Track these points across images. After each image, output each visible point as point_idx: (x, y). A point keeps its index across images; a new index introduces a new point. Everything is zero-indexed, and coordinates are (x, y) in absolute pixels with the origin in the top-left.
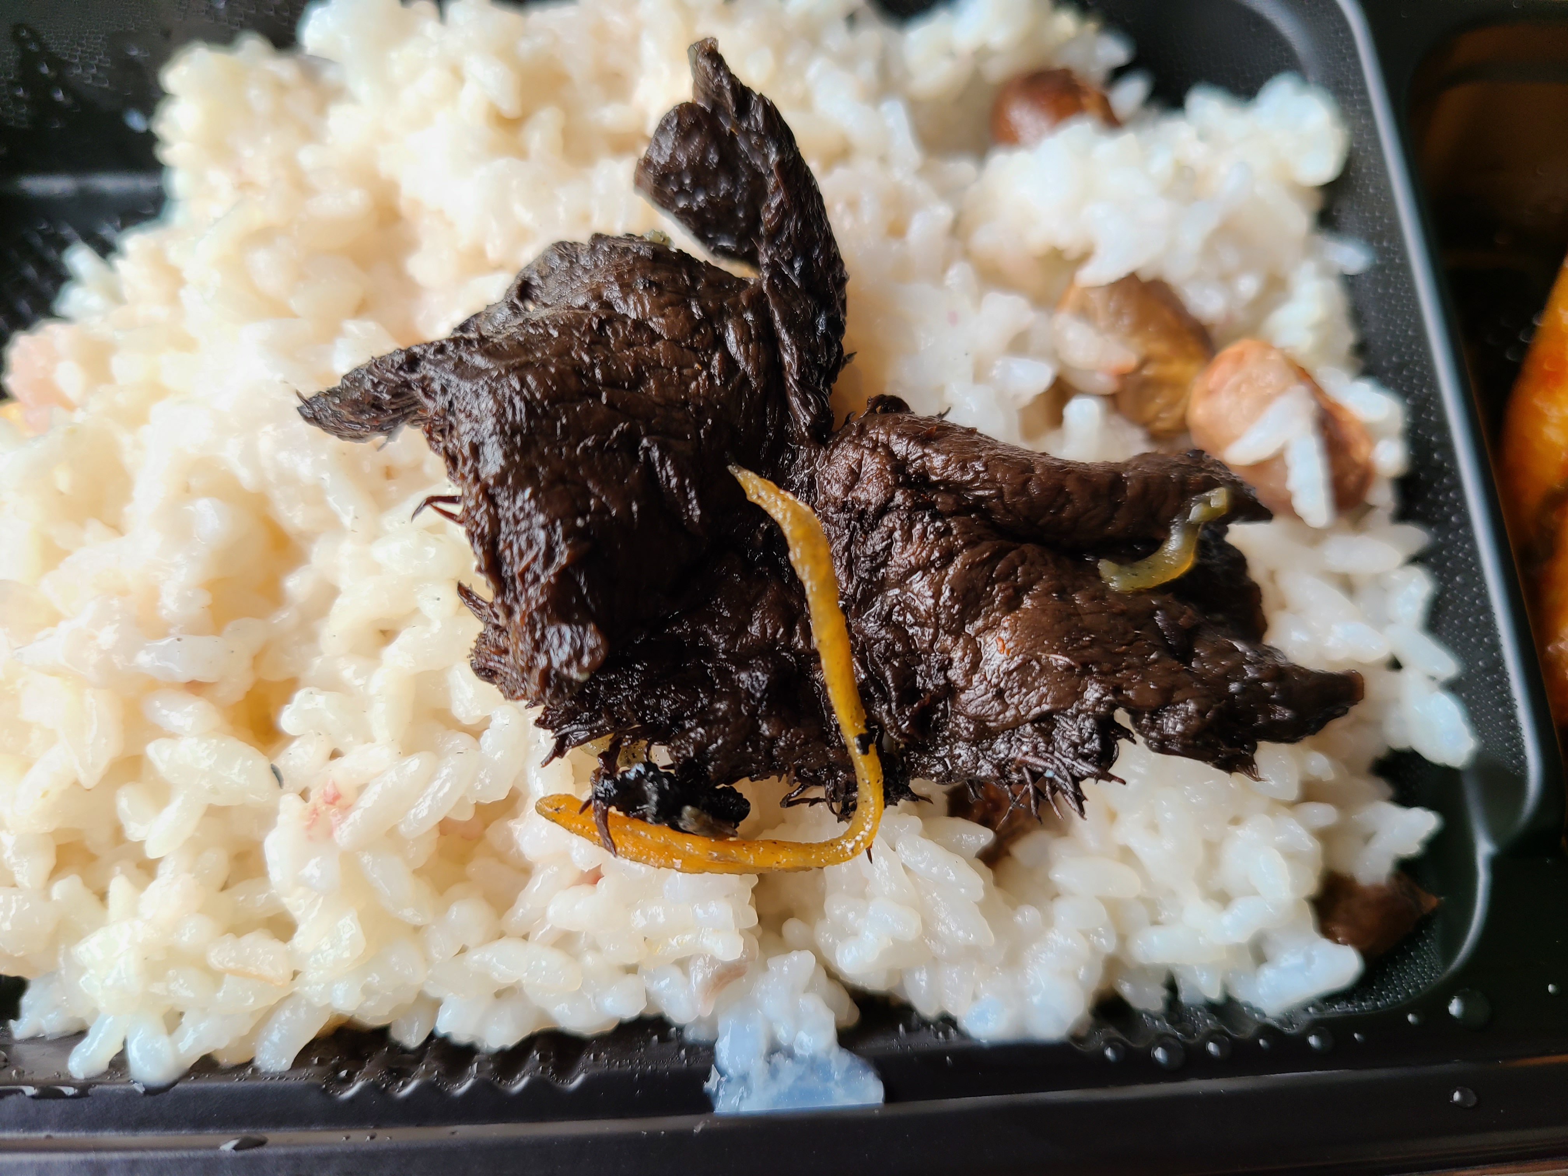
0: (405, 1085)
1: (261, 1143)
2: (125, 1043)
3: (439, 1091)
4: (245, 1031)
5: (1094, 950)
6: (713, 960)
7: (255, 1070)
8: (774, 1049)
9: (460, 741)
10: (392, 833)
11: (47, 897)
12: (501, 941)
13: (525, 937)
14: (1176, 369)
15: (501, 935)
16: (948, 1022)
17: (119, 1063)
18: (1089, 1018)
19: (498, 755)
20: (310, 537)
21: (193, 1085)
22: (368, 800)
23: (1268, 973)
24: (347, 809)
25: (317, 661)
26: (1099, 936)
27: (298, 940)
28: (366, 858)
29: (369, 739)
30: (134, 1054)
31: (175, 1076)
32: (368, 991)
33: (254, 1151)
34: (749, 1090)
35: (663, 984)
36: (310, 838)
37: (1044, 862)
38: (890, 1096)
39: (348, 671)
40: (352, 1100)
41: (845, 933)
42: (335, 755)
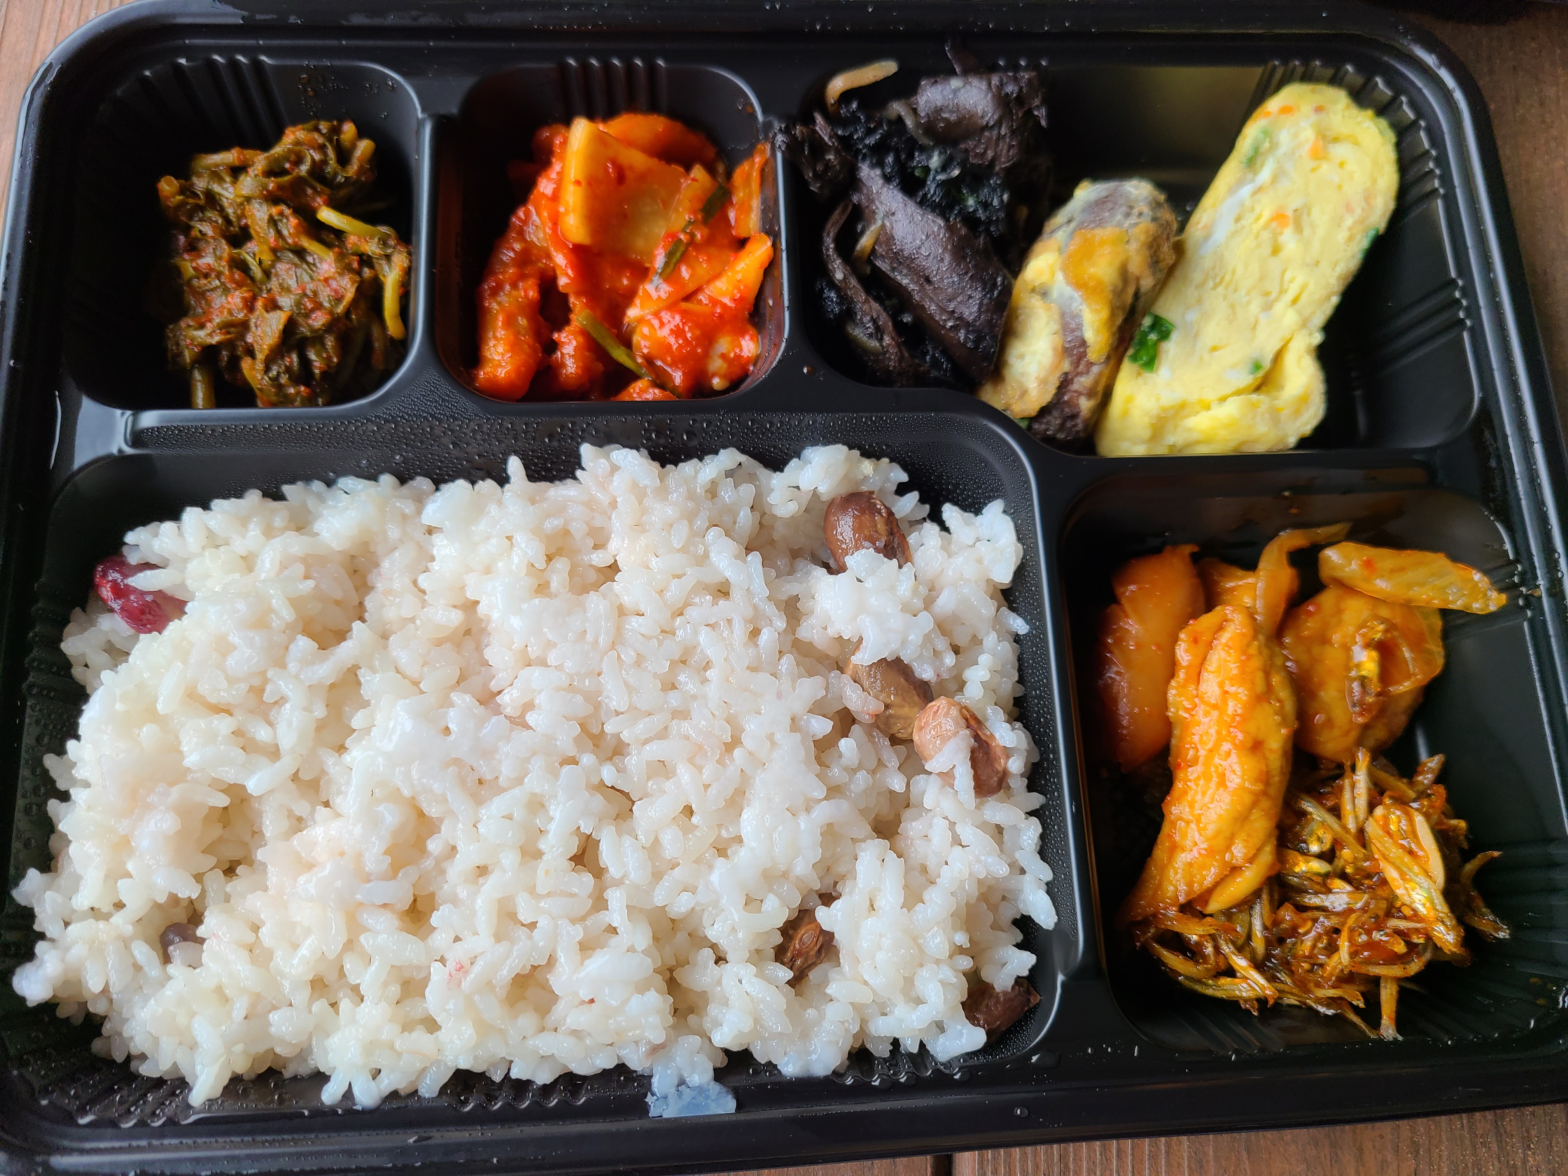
0: (495, 1104)
1: (430, 1138)
2: (350, 1084)
3: (513, 1106)
4: (414, 1079)
5: (847, 1030)
6: (649, 1042)
7: (419, 1097)
8: (682, 1082)
9: (522, 932)
10: (489, 983)
11: (310, 1012)
12: (542, 1034)
13: (556, 1030)
14: (906, 711)
15: (543, 1029)
16: (771, 1066)
17: (349, 1094)
18: (847, 1063)
19: (541, 944)
20: (441, 820)
21: (387, 1107)
22: (477, 968)
23: (942, 1039)
24: (467, 972)
25: (446, 887)
26: (850, 1024)
27: (441, 1035)
28: (477, 998)
29: (476, 933)
30: (356, 1091)
31: (380, 1102)
32: (476, 1058)
33: (425, 1143)
34: (668, 1105)
35: (625, 1052)
36: (449, 989)
37: (825, 982)
38: (739, 1108)
39: (463, 893)
40: (469, 1112)
41: (718, 1024)
42: (457, 939)
